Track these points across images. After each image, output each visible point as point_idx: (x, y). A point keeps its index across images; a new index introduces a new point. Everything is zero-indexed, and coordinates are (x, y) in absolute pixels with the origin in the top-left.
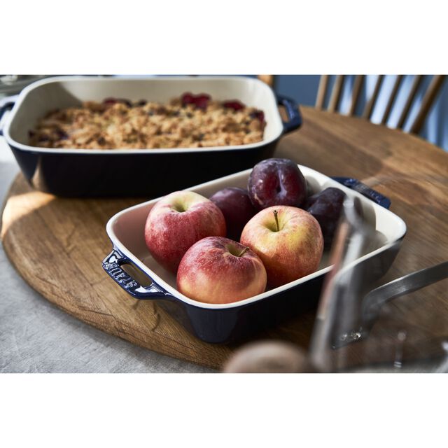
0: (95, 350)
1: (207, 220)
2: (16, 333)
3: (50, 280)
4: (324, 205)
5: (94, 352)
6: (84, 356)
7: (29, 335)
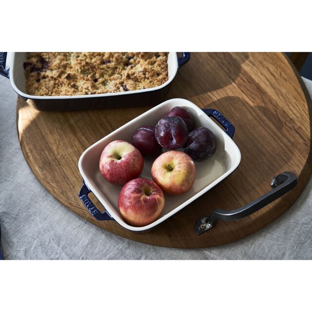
0: (80, 226)
1: (132, 166)
2: (39, 215)
3: (51, 183)
4: (197, 144)
5: (79, 228)
6: (75, 231)
7: (45, 216)
